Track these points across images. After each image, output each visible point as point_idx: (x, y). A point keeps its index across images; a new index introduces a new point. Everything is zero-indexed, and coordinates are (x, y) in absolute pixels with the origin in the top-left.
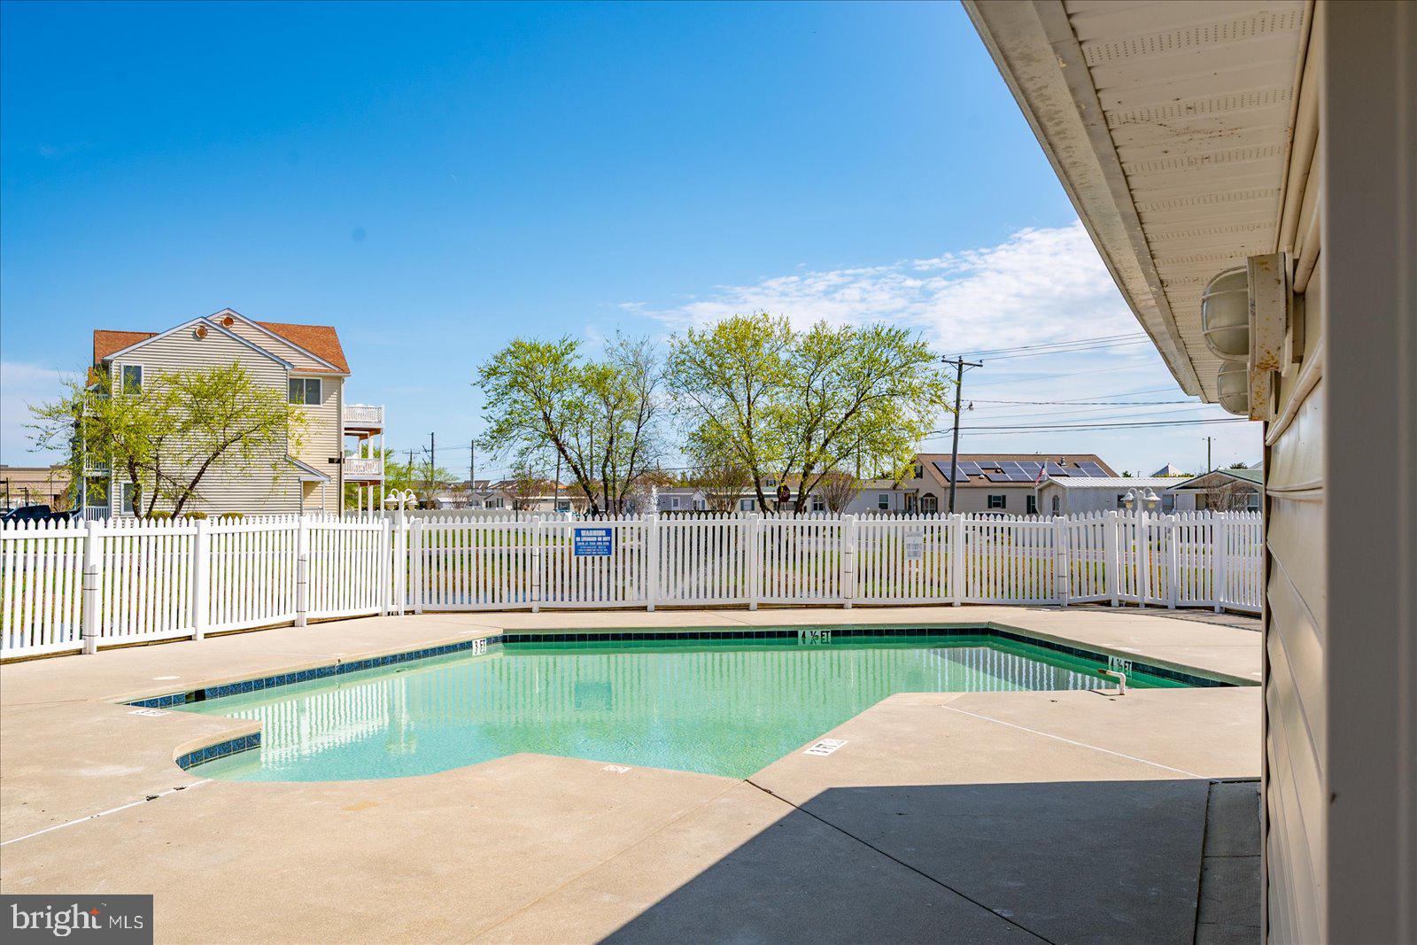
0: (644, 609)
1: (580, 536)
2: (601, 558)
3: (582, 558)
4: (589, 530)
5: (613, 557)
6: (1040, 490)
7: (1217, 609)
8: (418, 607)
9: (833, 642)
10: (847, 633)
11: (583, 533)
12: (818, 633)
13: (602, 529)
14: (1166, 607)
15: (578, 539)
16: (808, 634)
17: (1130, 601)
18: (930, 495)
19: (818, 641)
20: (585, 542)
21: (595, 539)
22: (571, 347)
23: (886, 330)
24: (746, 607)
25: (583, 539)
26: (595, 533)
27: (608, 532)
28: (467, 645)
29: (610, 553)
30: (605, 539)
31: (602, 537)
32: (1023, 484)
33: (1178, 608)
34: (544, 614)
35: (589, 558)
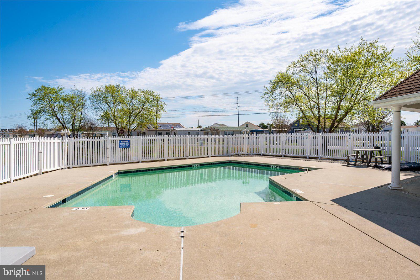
0: (138, 162)
1: (121, 143)
2: (127, 149)
3: (121, 149)
4: (123, 140)
5: (130, 148)
6: (171, 131)
7: (261, 155)
8: (71, 166)
9: (200, 167)
10: (203, 165)
11: (122, 141)
12: (197, 165)
13: (127, 140)
14: (250, 155)
15: (120, 143)
16: (195, 166)
17: (243, 154)
18: (144, 132)
19: (197, 167)
20: (122, 144)
21: (125, 143)
22: (61, 89)
23: (149, 91)
24: (164, 160)
25: (122, 143)
26: (125, 141)
27: (129, 141)
28: (112, 176)
29: (129, 147)
30: (128, 143)
31: (127, 142)
32: (165, 130)
33: (253, 155)
34: (111, 166)
35: (123, 149)
